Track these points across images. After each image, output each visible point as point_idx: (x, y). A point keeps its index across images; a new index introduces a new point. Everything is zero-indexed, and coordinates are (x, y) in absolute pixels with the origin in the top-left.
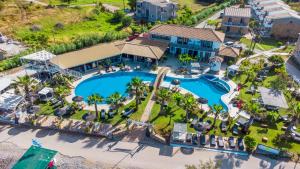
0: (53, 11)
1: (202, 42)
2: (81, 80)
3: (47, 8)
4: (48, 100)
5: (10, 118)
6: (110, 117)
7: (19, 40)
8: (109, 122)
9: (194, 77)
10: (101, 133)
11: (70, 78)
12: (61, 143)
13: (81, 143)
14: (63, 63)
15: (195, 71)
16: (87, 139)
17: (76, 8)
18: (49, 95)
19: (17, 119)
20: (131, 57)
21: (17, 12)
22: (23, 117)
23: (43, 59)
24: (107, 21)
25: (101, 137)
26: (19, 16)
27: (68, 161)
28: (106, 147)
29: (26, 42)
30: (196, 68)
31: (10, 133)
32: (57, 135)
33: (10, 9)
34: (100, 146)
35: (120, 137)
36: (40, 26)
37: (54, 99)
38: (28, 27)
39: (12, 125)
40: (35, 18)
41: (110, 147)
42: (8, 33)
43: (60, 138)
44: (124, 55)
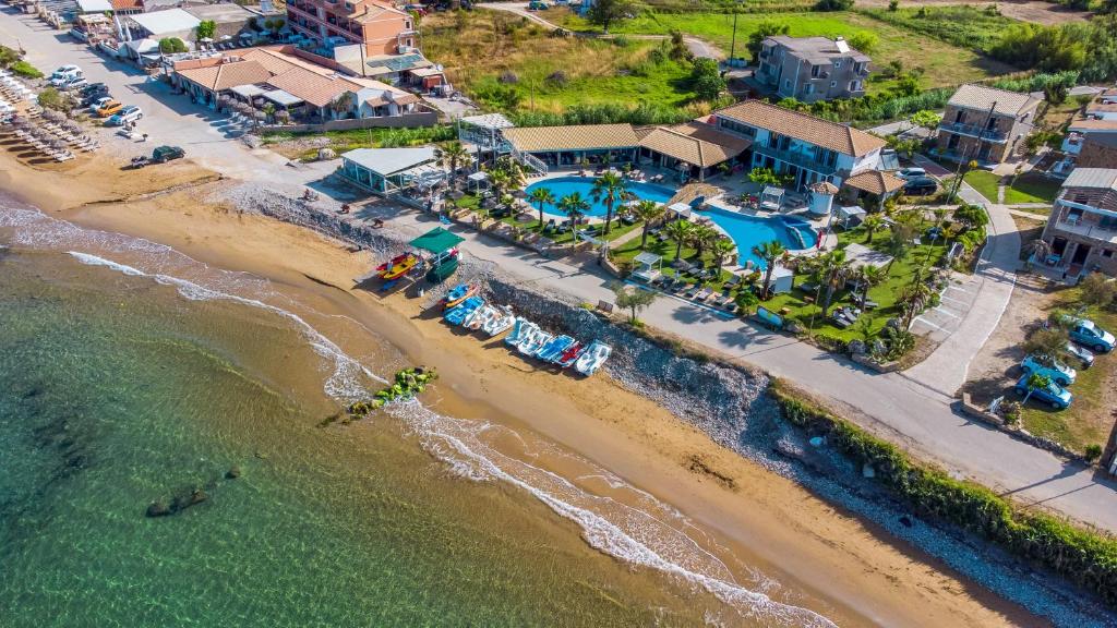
0: (563, 42)
1: (816, 148)
2: (544, 178)
3: (552, 34)
4: (478, 191)
5: (421, 202)
6: (559, 232)
7: (472, 97)
8: (553, 238)
9: (761, 214)
10: (534, 245)
11: (526, 169)
12: (477, 244)
13: (501, 250)
14: (525, 141)
15: (770, 205)
16: (511, 248)
17: (616, 42)
18: (483, 184)
19: (430, 204)
20: (657, 156)
21: (488, 39)
22: (438, 204)
23: (490, 126)
24: (670, 83)
25: (532, 250)
26: (490, 48)
27: (476, 262)
28: (533, 261)
29: (482, 101)
30: (775, 199)
31: (417, 219)
32: (474, 235)
33: (476, 32)
34: (526, 259)
35: (557, 255)
36: (518, 75)
37: (487, 193)
38: (496, 73)
39: (423, 212)
40: (517, 57)
41: (538, 263)
42: (458, 80)
43: (477, 239)
44: (645, 151)
